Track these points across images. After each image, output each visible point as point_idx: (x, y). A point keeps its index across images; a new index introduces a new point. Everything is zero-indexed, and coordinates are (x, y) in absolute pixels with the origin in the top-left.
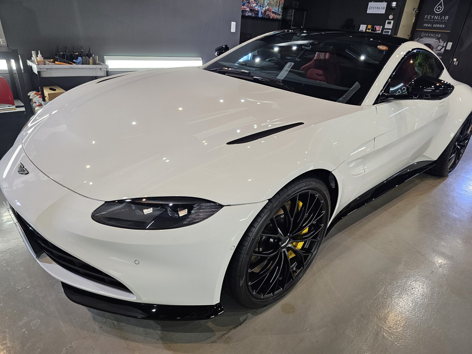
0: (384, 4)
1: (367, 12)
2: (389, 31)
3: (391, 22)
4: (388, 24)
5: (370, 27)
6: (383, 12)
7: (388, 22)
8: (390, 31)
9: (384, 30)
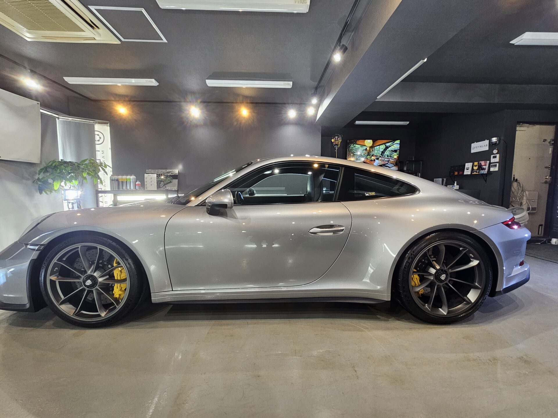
0: (487, 142)
1: (472, 152)
2: (496, 165)
3: (496, 156)
4: (493, 158)
5: (476, 163)
6: (487, 148)
7: (493, 156)
8: (498, 164)
9: (491, 164)
